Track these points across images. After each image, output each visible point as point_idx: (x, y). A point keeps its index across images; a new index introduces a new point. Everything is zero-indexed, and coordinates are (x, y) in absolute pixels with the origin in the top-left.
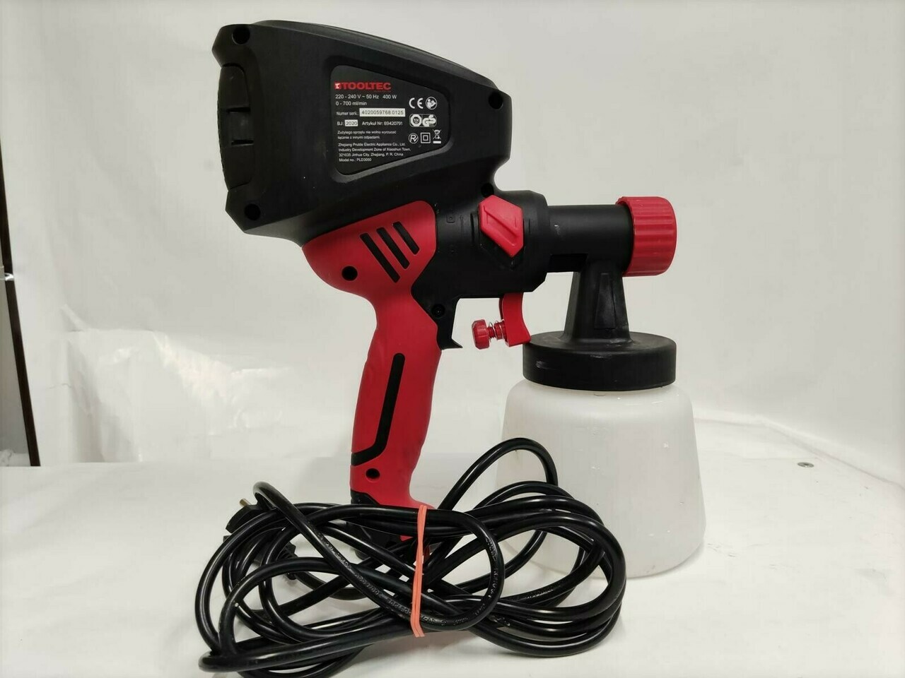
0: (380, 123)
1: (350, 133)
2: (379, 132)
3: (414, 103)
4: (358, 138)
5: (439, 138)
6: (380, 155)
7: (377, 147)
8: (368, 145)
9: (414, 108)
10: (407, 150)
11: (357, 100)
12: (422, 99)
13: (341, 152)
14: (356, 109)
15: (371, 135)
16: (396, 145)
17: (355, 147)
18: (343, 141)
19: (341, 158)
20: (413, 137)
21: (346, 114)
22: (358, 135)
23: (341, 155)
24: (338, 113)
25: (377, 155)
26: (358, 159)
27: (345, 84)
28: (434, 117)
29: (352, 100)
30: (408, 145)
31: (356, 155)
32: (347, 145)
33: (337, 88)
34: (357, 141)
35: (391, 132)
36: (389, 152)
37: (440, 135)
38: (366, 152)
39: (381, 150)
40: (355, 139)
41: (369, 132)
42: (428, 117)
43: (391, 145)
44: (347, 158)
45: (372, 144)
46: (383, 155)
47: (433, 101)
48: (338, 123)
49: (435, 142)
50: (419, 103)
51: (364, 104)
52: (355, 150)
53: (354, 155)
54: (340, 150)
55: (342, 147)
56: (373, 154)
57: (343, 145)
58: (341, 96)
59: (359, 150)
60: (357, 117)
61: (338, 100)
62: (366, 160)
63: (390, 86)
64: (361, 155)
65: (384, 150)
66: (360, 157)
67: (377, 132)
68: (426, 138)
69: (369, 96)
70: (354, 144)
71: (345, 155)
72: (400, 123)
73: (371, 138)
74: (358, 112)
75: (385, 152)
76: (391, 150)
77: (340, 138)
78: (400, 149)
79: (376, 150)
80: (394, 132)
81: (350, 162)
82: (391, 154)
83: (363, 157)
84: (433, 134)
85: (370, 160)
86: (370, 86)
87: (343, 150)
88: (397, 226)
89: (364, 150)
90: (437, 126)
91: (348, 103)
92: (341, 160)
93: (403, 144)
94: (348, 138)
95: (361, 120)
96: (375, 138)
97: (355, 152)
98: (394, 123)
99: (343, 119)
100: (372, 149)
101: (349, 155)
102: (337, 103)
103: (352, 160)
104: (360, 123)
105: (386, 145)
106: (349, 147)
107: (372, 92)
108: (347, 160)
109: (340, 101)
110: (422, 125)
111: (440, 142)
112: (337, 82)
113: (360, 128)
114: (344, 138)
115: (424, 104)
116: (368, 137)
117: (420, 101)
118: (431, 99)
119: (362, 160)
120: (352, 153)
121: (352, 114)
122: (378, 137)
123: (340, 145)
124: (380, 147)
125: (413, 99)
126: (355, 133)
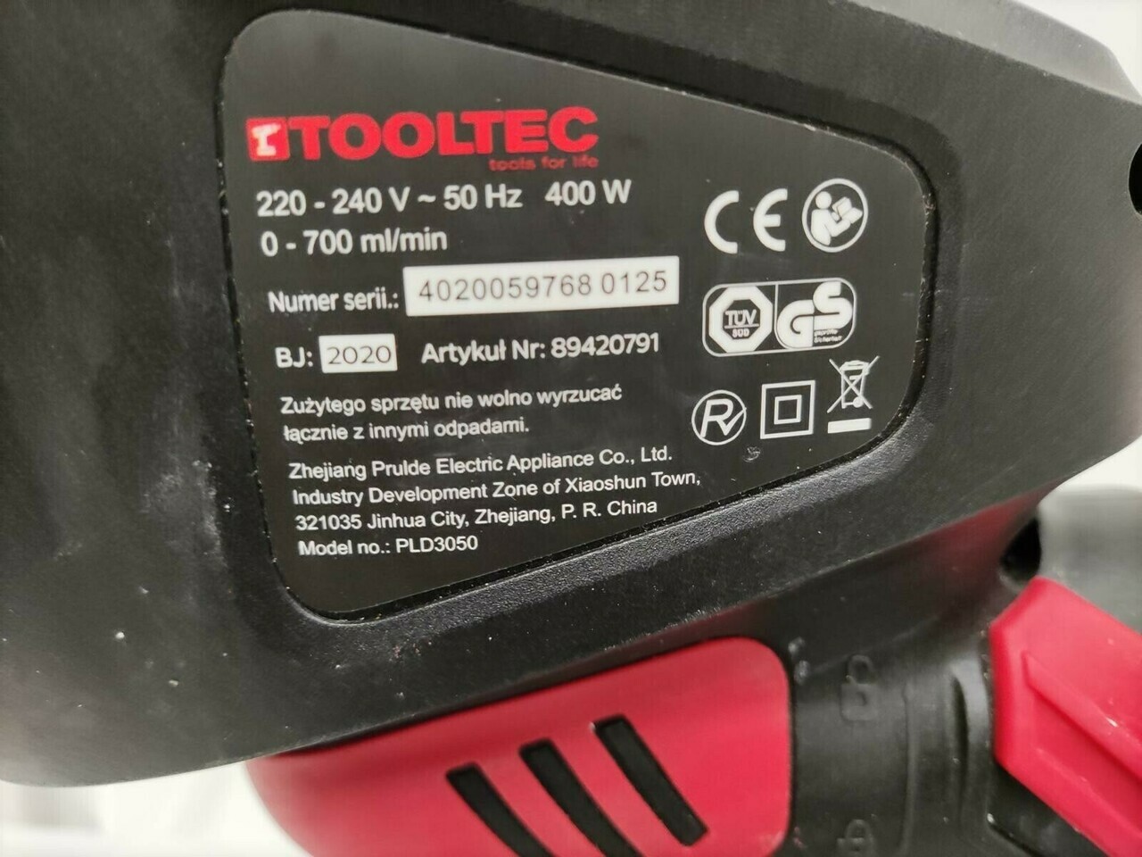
0: (525, 350)
1: (351, 407)
2: (524, 399)
3: (735, 224)
4: (403, 433)
5: (860, 401)
6: (526, 516)
7: (513, 477)
8: (459, 467)
9: (730, 248)
10: (678, 480)
11: (386, 219)
12: (780, 195)
13: (307, 509)
14: (388, 271)
15: (478, 414)
16: (619, 458)
17: (385, 482)
18: (314, 453)
19: (307, 536)
20: (718, 410)
21: (325, 302)
22: (398, 418)
23: (305, 523)
24: (279, 302)
25: (509, 518)
26: (401, 544)
27: (308, 124)
28: (845, 293)
29: (360, 223)
30: (687, 453)
31: (394, 520)
32: (340, 472)
33: (265, 150)
34: (392, 451)
35: (590, 396)
36: (577, 499)
37: (871, 388)
38: (446, 505)
39: (531, 490)
40: (380, 441)
41: (465, 401)
42: (807, 293)
43: (588, 460)
44: (341, 536)
45: (480, 465)
46: (545, 517)
47: (845, 204)
48: (283, 357)
49: (835, 427)
50: (763, 220)
51: (430, 240)
52: (388, 496)
53: (378, 522)
54: (298, 498)
55: (309, 485)
56: (485, 516)
57: (316, 472)
58: (289, 202)
59: (409, 496)
60: (388, 321)
61: (272, 223)
62: (444, 544)
63: (593, 129)
64: (420, 521)
65: (553, 487)
66: (415, 534)
67: (507, 398)
68: (788, 409)
69: (459, 197)
70: (378, 466)
71: (332, 522)
72: (645, 342)
73: (475, 429)
74: (396, 287)
75: (553, 503)
76: (589, 486)
77: (293, 435)
78: (639, 482)
79: (502, 490)
80: (609, 394)
81: (356, 557)
82: (589, 509)
83: (430, 531)
84: (830, 387)
85: (469, 543)
86: (465, 133)
87: (317, 498)
88: (614, 732)
89: (433, 496)
90: (857, 343)
91: (336, 242)
92: (305, 549)
93: (660, 454)
94: (341, 433)
95: (413, 334)
96: (498, 427)
97: (385, 509)
98: (610, 345)
99: (304, 331)
100: (482, 491)
101: (353, 521)
102: (269, 245)
103: (371, 548)
104: (408, 351)
105: (558, 462)
106: (349, 484)
107: (478, 173)
108: (345, 549)
109: (289, 228)
110: (771, 341)
111: (863, 424)
112: (266, 115)
113: (410, 377)
114: (317, 434)
115: (791, 222)
116: (455, 429)
117: (772, 211)
118: (837, 193)
119: (427, 546)
120: (366, 511)
121: (357, 302)
122: (519, 426)
123: (298, 470)
124: (527, 478)
125: (731, 197)
126: (381, 405)
